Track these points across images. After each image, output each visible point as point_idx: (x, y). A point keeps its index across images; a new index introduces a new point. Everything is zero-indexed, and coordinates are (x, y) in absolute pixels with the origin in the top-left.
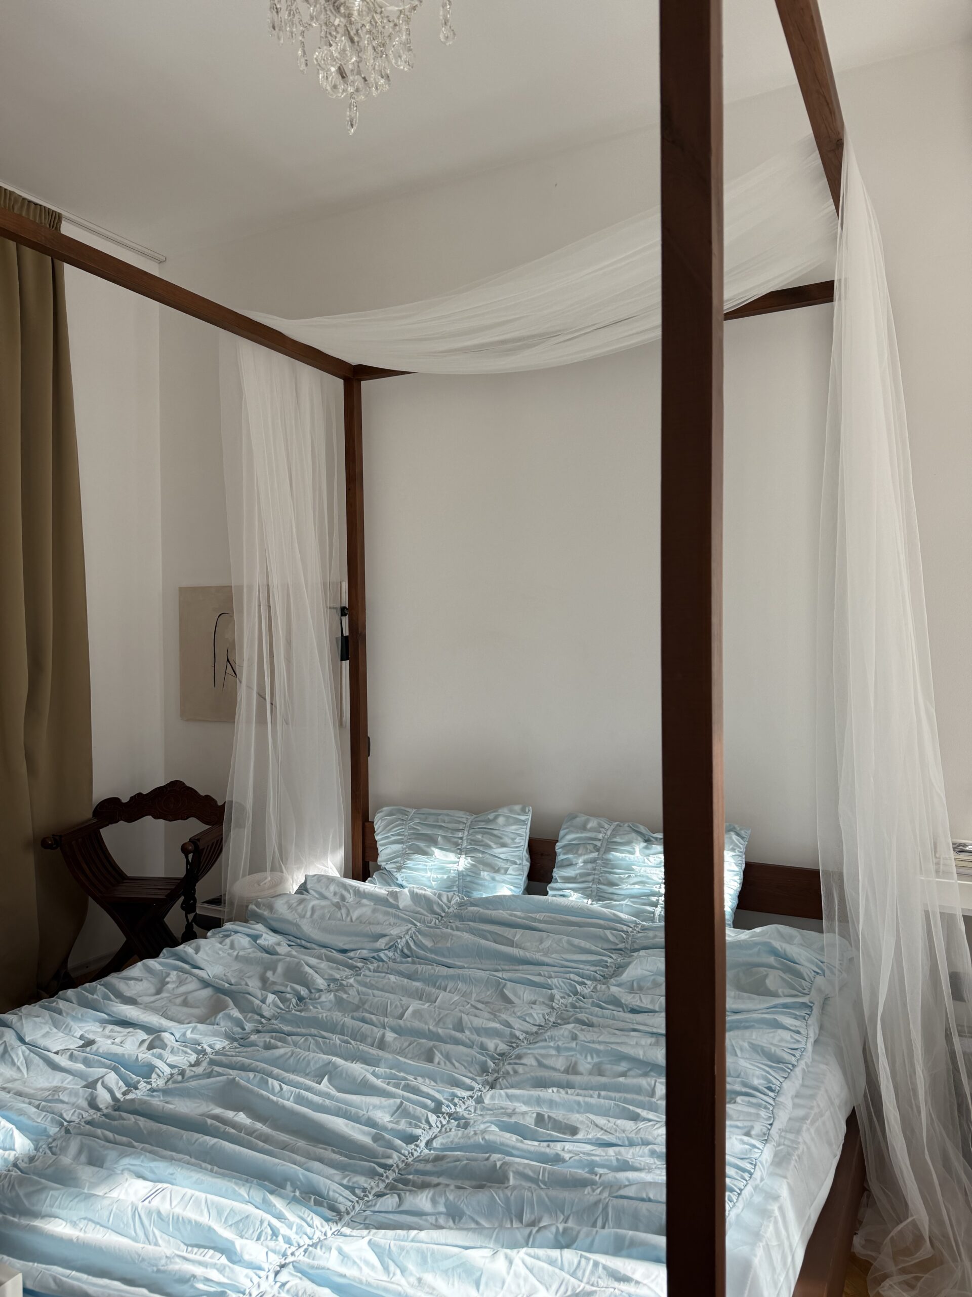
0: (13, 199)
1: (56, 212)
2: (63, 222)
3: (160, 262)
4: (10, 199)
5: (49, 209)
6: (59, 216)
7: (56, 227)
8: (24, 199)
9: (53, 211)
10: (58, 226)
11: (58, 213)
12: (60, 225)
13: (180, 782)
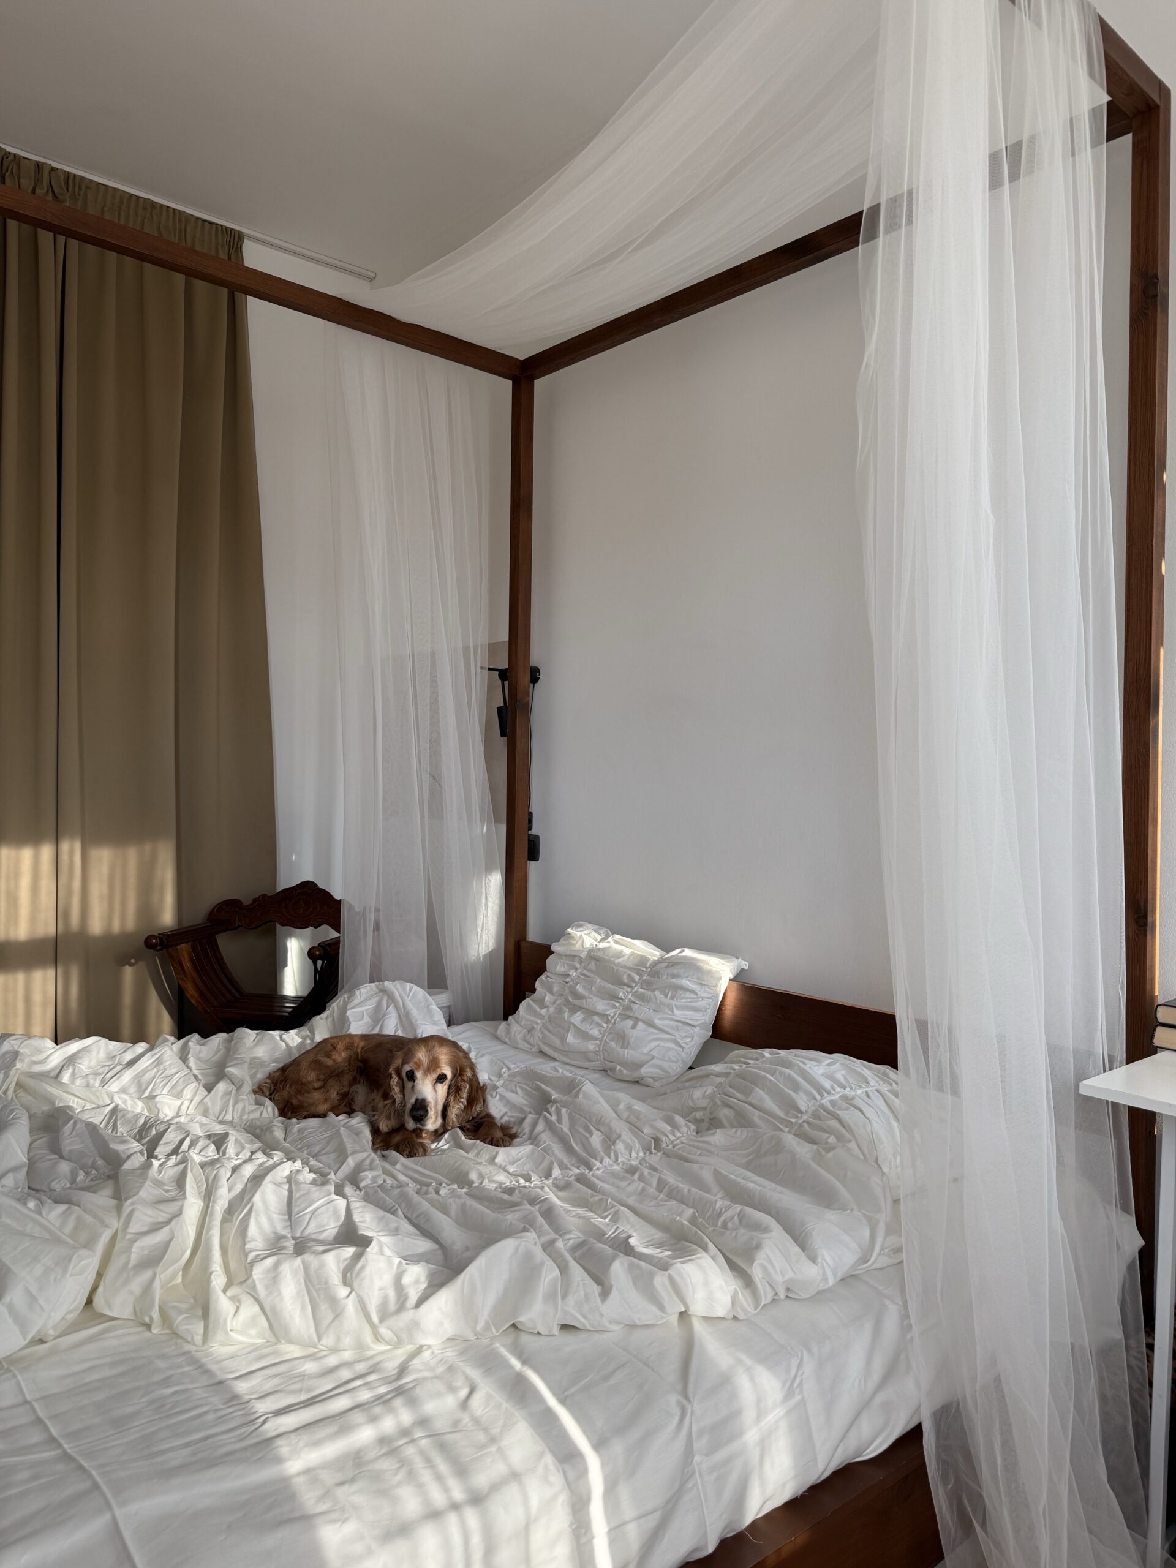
0: (184, 220)
1: (235, 230)
2: (245, 240)
3: (371, 280)
4: (180, 221)
5: (227, 227)
6: (239, 235)
7: (237, 247)
8: (198, 218)
9: (232, 229)
10: (239, 246)
11: (239, 231)
12: (241, 245)
13: (312, 882)
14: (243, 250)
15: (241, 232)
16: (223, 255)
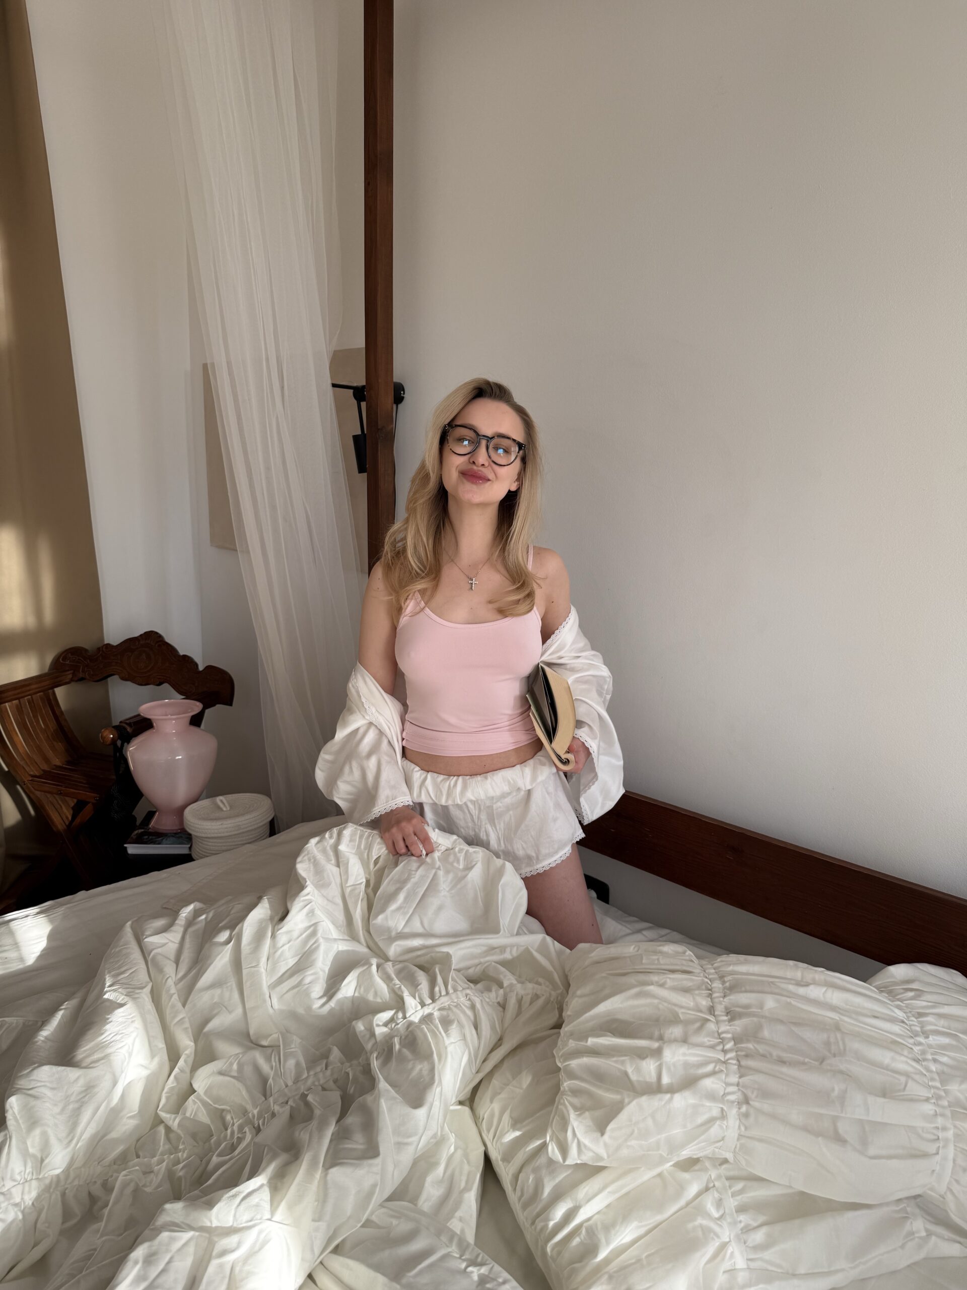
13: (157, 633)
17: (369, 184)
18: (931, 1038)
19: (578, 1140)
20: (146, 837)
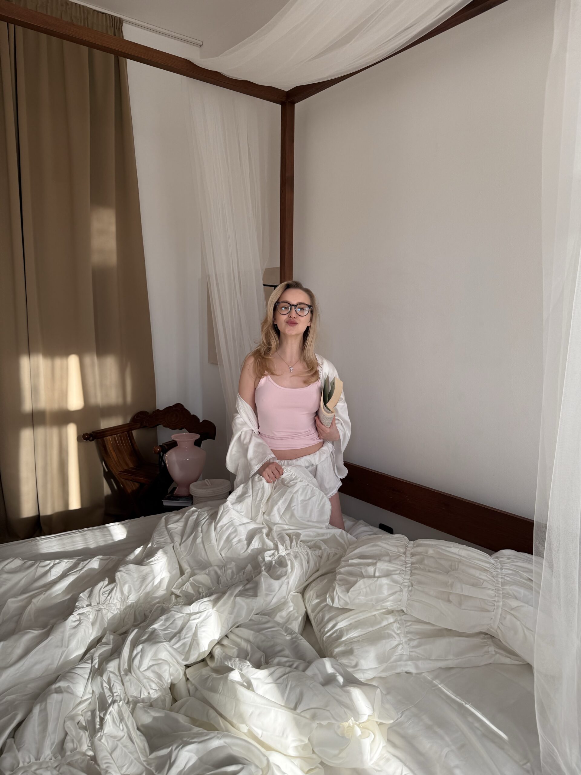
0: (86, 12)
1: (117, 17)
2: (124, 24)
3: (201, 46)
4: (84, 12)
5: (112, 15)
6: (119, 19)
7: (119, 28)
8: (94, 11)
9: (115, 17)
10: (120, 28)
11: (119, 18)
12: (122, 26)
13: (181, 404)
14: (123, 30)
15: (121, 18)
16: (111, 33)
17: (282, 192)
18: (503, 570)
19: (338, 595)
20: (172, 498)
